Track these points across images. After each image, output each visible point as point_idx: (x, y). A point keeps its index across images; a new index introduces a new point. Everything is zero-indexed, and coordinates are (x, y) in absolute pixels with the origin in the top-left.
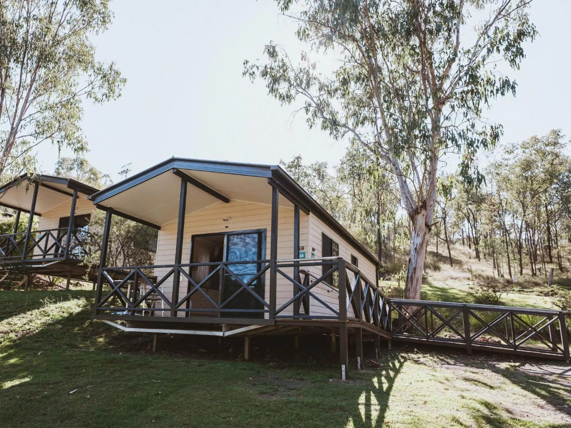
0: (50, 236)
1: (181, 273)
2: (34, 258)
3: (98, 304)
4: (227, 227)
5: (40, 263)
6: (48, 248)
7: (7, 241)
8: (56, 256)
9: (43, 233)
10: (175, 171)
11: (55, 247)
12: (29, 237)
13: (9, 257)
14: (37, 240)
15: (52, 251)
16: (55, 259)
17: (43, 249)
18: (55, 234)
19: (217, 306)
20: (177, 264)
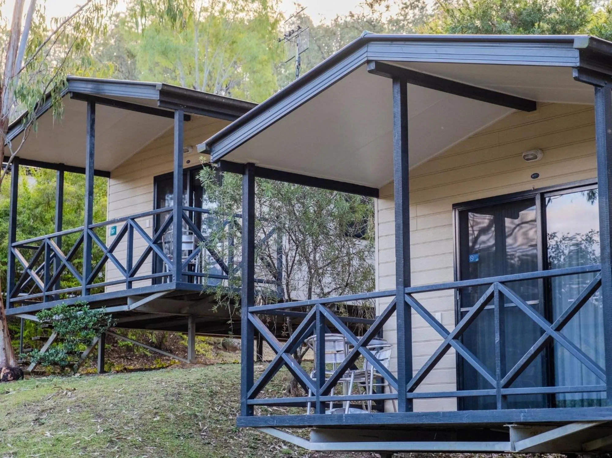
0: (136, 233)
1: (413, 311)
2: (108, 290)
3: (248, 390)
4: (535, 176)
5: (122, 301)
6: (135, 263)
7: (46, 251)
8: (156, 281)
9: (120, 227)
10: (373, 66)
11: (151, 256)
12: (89, 238)
13: (54, 292)
14: (109, 244)
15: (146, 269)
16: (157, 287)
17: (125, 265)
18: (147, 224)
19: (494, 383)
20: (401, 287)
